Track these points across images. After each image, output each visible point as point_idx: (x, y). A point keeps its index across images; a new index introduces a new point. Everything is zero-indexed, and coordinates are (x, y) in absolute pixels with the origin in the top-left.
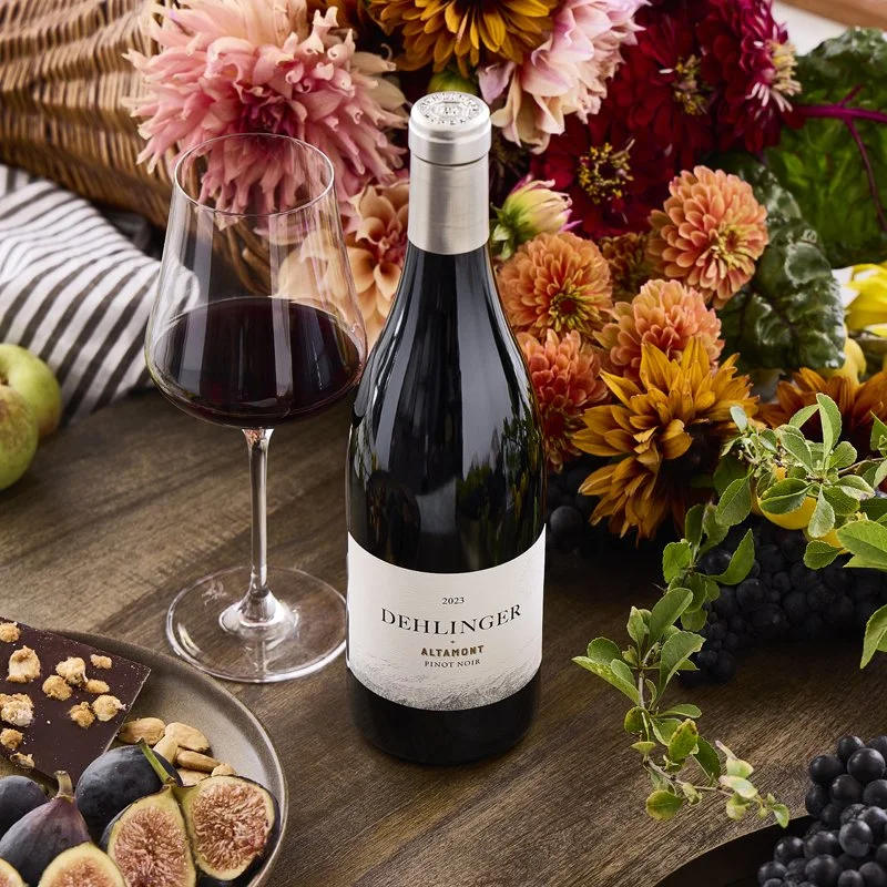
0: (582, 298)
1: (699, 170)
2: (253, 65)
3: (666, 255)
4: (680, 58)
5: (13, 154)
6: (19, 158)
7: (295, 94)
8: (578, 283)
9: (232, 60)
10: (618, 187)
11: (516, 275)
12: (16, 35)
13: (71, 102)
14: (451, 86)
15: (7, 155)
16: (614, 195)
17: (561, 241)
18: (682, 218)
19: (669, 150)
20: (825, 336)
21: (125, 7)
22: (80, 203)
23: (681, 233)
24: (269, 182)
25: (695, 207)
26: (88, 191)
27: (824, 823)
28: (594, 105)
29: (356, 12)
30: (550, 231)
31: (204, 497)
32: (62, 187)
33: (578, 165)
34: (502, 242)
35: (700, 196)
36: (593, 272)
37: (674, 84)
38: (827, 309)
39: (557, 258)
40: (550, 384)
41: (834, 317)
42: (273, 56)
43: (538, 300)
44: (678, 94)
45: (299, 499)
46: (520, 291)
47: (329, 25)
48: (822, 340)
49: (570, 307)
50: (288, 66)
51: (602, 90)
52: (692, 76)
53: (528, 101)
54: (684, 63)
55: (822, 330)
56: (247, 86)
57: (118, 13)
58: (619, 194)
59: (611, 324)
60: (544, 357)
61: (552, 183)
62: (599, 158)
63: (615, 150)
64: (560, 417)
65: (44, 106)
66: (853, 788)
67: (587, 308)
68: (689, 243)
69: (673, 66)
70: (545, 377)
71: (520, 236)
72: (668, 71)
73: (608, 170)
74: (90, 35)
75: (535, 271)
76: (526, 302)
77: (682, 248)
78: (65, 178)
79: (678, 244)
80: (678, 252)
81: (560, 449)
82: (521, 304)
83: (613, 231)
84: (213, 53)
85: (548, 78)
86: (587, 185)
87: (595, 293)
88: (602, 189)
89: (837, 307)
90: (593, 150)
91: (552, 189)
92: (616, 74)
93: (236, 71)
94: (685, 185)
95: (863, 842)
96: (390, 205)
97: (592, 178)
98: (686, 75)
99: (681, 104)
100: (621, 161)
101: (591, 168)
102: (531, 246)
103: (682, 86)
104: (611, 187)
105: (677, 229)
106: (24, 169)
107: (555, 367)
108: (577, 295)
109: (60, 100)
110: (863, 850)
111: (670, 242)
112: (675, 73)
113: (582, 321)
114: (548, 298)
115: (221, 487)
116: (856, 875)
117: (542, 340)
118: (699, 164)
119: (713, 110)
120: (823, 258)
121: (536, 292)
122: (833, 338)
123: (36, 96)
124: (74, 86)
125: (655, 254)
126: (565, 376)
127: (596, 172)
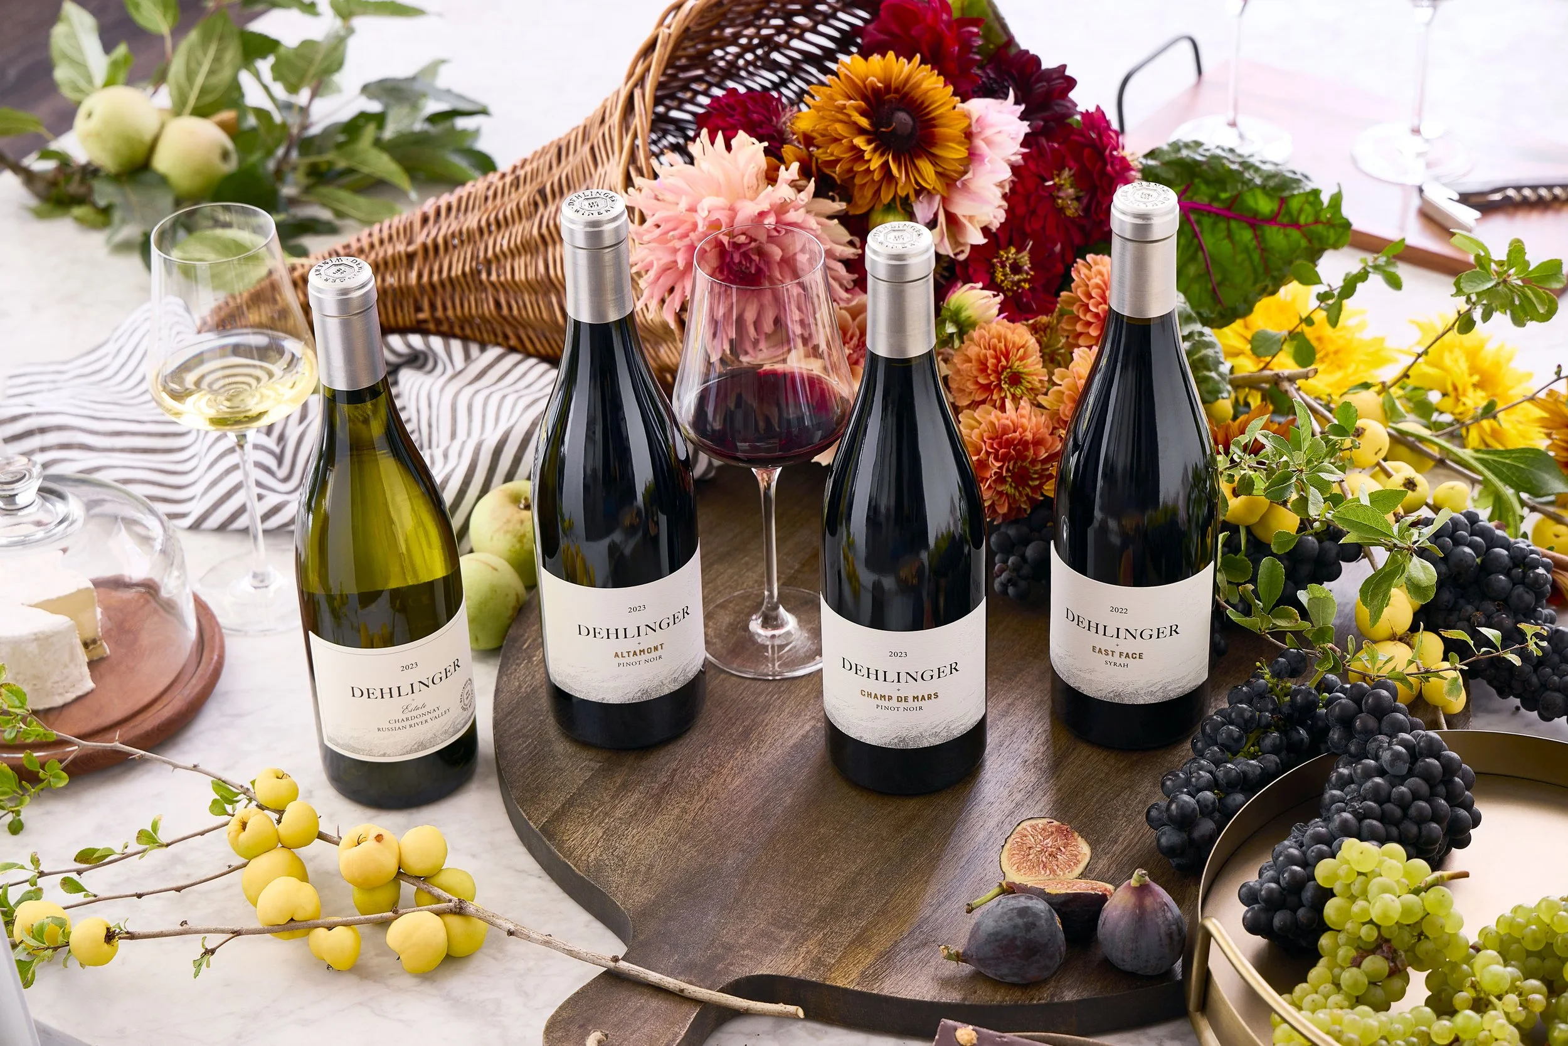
0: (1025, 370)
1: (1090, 257)
2: (732, 219)
3: (1079, 328)
4: (1055, 172)
5: (462, 328)
6: (468, 331)
7: (771, 239)
8: (1022, 359)
9: (717, 215)
10: (1025, 280)
11: (969, 360)
12: (455, 227)
13: (520, 276)
14: (891, 218)
15: (457, 331)
16: (1023, 288)
17: (999, 328)
18: (1090, 297)
19: (1058, 248)
20: (1213, 374)
21: (565, 190)
22: (532, 361)
23: (1091, 308)
24: (750, 316)
25: (1098, 286)
26: (537, 351)
27: (1351, 755)
28: (1001, 217)
29: (811, 167)
30: (988, 322)
31: (719, 582)
32: (512, 350)
33: (993, 266)
34: (952, 335)
35: (1099, 277)
36: (1030, 349)
37: (1055, 193)
38: (1210, 352)
39: (1000, 342)
40: (1018, 444)
41: (1217, 358)
42: (748, 209)
43: (992, 378)
44: (1060, 201)
45: (798, 571)
46: (975, 373)
47: (792, 178)
48: (1212, 378)
49: (1016, 379)
50: (762, 214)
51: (1005, 204)
52: (1068, 185)
53: (952, 219)
54: (1058, 175)
55: (1210, 370)
56: (731, 234)
57: (558, 195)
58: (1027, 286)
59: (1055, 388)
60: (1008, 422)
61: (980, 285)
62: (1007, 258)
63: (1018, 252)
64: (1026, 469)
65: (493, 284)
66: (1372, 723)
67: (1029, 378)
68: (1097, 315)
69: (1052, 179)
70: (1013, 439)
71: (964, 328)
72: (1051, 183)
73: (1016, 268)
74: (530, 217)
75: (985, 356)
76: (982, 381)
77: (1092, 320)
78: (513, 342)
79: (1089, 318)
80: (1089, 324)
81: (1027, 495)
82: (977, 383)
83: (1028, 316)
84: (703, 210)
85: (973, 200)
86: (1002, 281)
87: (1033, 366)
88: (1014, 283)
89: (1217, 350)
90: (1002, 253)
91: (982, 289)
92: (1011, 189)
93: (721, 226)
94: (1084, 271)
95: (1405, 763)
96: (849, 317)
97: (1005, 275)
98: (1062, 185)
99: (1062, 210)
100: (1025, 259)
101: (1003, 266)
102: (975, 334)
103: (1061, 194)
104: (1020, 281)
105: (1087, 305)
106: (475, 340)
107: (1020, 430)
108: (1021, 370)
109: (509, 276)
110: (1404, 768)
111: (1082, 316)
112: (1055, 184)
113: (1027, 389)
114: (998, 374)
115: (730, 571)
116: (1403, 789)
117: (1003, 408)
118: (1090, 253)
119: (1086, 209)
120: (1194, 315)
121: (989, 372)
122: (1220, 375)
123: (484, 276)
124: (520, 263)
125: (1068, 328)
126: (1029, 436)
127: (1008, 269)
